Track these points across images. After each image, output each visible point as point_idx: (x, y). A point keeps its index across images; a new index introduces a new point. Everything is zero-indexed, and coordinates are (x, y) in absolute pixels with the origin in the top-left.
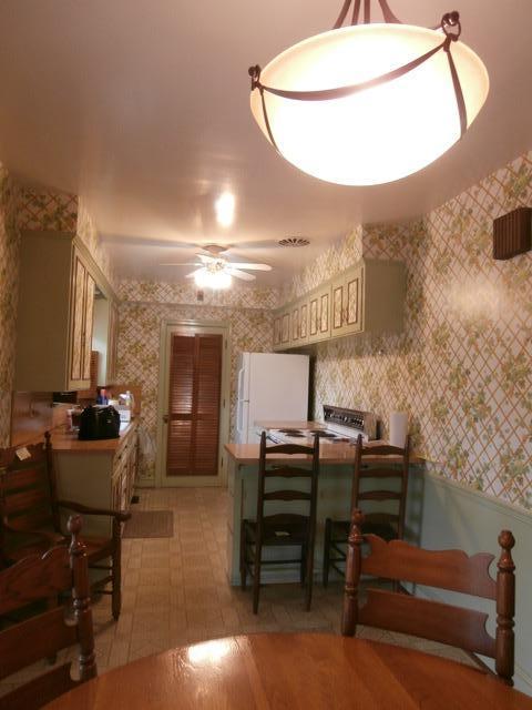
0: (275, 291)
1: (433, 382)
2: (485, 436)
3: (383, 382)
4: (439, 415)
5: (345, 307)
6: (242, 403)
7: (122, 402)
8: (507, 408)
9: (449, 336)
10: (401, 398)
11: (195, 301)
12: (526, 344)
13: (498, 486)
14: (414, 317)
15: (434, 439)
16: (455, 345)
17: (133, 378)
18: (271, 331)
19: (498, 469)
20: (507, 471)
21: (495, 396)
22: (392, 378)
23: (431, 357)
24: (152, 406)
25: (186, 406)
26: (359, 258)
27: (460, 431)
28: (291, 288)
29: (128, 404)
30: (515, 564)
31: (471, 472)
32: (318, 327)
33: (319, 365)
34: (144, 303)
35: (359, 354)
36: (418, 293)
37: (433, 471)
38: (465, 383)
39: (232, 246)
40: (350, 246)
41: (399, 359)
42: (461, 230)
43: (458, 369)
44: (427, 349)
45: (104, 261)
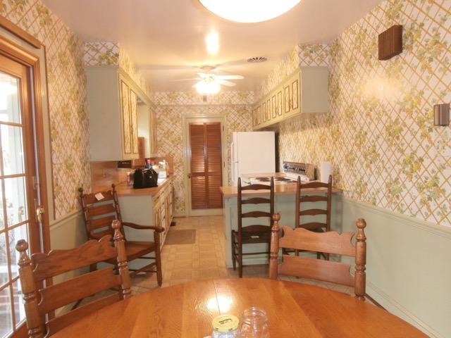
0: (252, 92)
1: (346, 142)
2: (376, 172)
3: (318, 145)
4: (350, 162)
5: (291, 98)
6: (234, 164)
7: (161, 167)
8: (389, 154)
9: (355, 112)
10: (328, 153)
11: (202, 102)
12: (400, 113)
13: (385, 202)
14: (334, 102)
15: (347, 176)
16: (358, 117)
17: (167, 152)
18: (251, 118)
19: (384, 191)
20: (390, 192)
21: (382, 146)
22: (323, 142)
23: (344, 126)
24: (180, 168)
25: (201, 168)
26: (297, 66)
27: (362, 171)
28: (261, 89)
29: (164, 168)
30: (366, 236)
31: (369, 195)
32: (277, 113)
33: (281, 137)
34: (171, 106)
35: (303, 128)
36: (336, 87)
37: (347, 196)
38: (365, 140)
39: (218, 65)
40: (292, 60)
41: (326, 129)
42: (361, 43)
43: (360, 132)
44: (342, 121)
45: (141, 81)
